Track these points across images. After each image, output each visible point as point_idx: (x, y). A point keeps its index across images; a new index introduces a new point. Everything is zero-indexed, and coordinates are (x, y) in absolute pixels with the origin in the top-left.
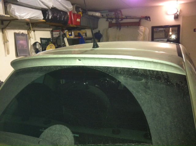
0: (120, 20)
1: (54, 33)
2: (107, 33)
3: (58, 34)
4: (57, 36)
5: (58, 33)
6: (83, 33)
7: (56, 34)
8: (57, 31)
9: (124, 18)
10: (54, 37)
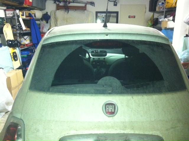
0: (68, 4)
1: (7, 12)
2: (55, 15)
3: (12, 14)
4: (11, 16)
5: (12, 12)
6: (33, 14)
7: (10, 13)
8: (11, 11)
9: (71, 2)
10: (7, 17)
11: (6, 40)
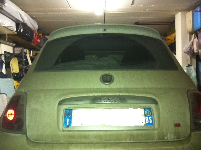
4: (19, 52)
8: (19, 48)
10: (15, 53)
11: (12, 73)
